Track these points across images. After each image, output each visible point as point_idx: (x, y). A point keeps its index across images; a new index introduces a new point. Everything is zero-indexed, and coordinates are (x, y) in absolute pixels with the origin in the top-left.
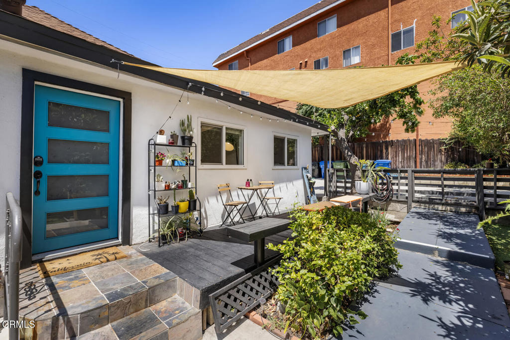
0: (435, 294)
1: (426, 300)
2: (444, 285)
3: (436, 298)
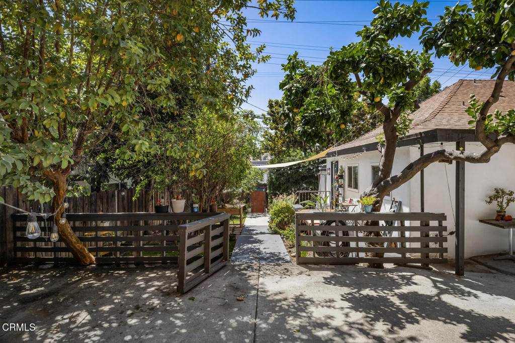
1: (261, 232)
3: (259, 233)
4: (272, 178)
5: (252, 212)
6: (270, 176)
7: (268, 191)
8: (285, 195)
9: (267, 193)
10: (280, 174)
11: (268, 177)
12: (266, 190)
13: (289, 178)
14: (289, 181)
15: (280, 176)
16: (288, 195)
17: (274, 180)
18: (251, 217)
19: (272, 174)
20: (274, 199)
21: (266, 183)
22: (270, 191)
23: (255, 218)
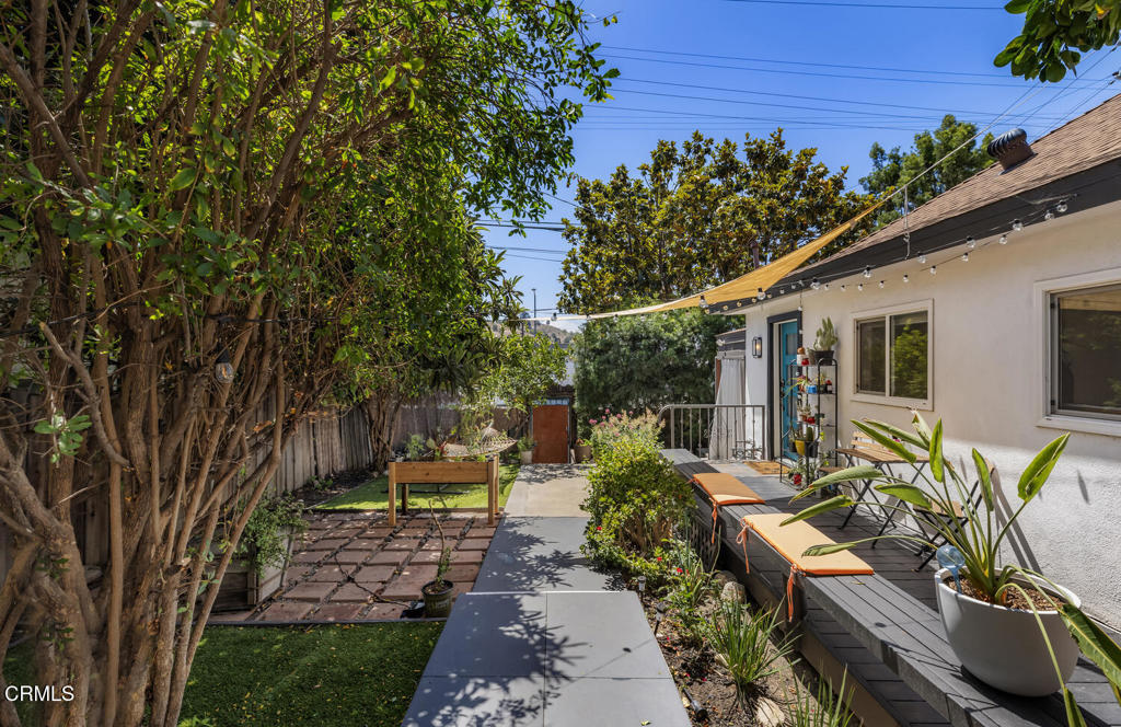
0: (550, 560)
1: (557, 553)
2: (543, 572)
3: (548, 557)
4: (587, 373)
5: (536, 460)
6: (584, 366)
7: (576, 405)
8: (625, 417)
9: (573, 411)
10: (609, 362)
11: (577, 370)
12: (572, 402)
13: (632, 372)
14: (631, 380)
15: (607, 366)
16: (635, 416)
17: (593, 376)
18: (529, 480)
19: (587, 361)
20: (596, 428)
21: (571, 383)
22: (582, 405)
23: (540, 481)
